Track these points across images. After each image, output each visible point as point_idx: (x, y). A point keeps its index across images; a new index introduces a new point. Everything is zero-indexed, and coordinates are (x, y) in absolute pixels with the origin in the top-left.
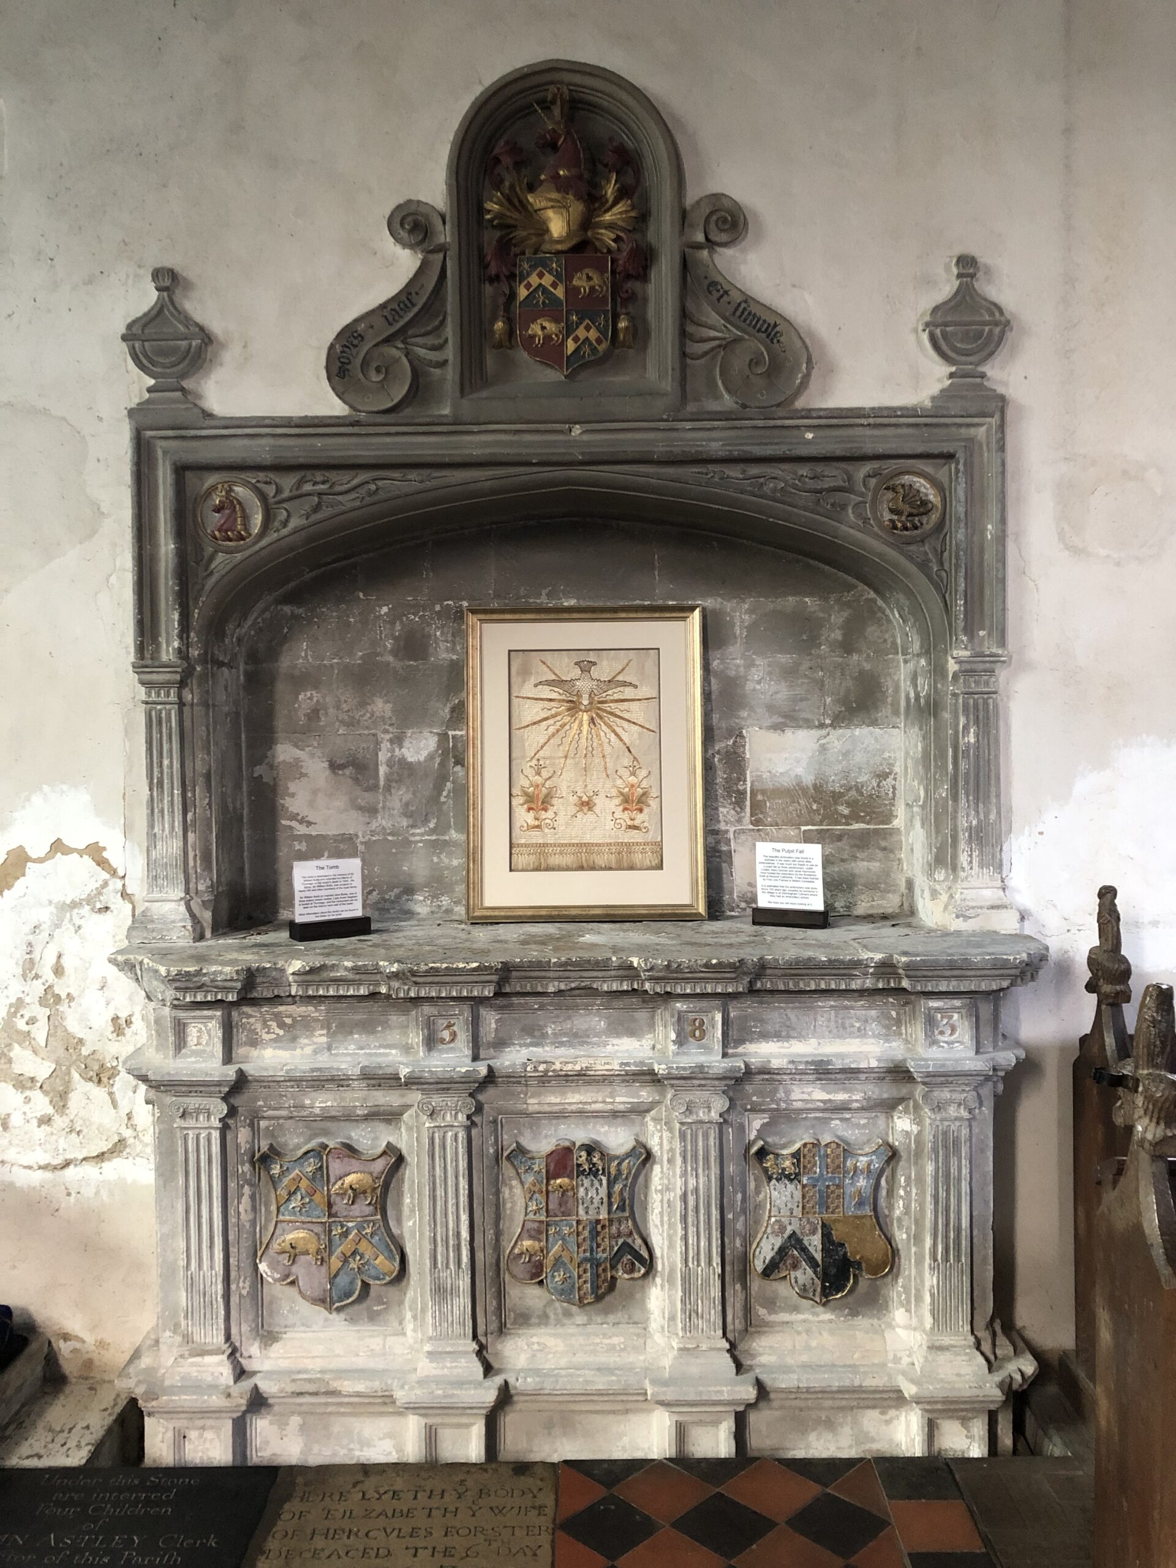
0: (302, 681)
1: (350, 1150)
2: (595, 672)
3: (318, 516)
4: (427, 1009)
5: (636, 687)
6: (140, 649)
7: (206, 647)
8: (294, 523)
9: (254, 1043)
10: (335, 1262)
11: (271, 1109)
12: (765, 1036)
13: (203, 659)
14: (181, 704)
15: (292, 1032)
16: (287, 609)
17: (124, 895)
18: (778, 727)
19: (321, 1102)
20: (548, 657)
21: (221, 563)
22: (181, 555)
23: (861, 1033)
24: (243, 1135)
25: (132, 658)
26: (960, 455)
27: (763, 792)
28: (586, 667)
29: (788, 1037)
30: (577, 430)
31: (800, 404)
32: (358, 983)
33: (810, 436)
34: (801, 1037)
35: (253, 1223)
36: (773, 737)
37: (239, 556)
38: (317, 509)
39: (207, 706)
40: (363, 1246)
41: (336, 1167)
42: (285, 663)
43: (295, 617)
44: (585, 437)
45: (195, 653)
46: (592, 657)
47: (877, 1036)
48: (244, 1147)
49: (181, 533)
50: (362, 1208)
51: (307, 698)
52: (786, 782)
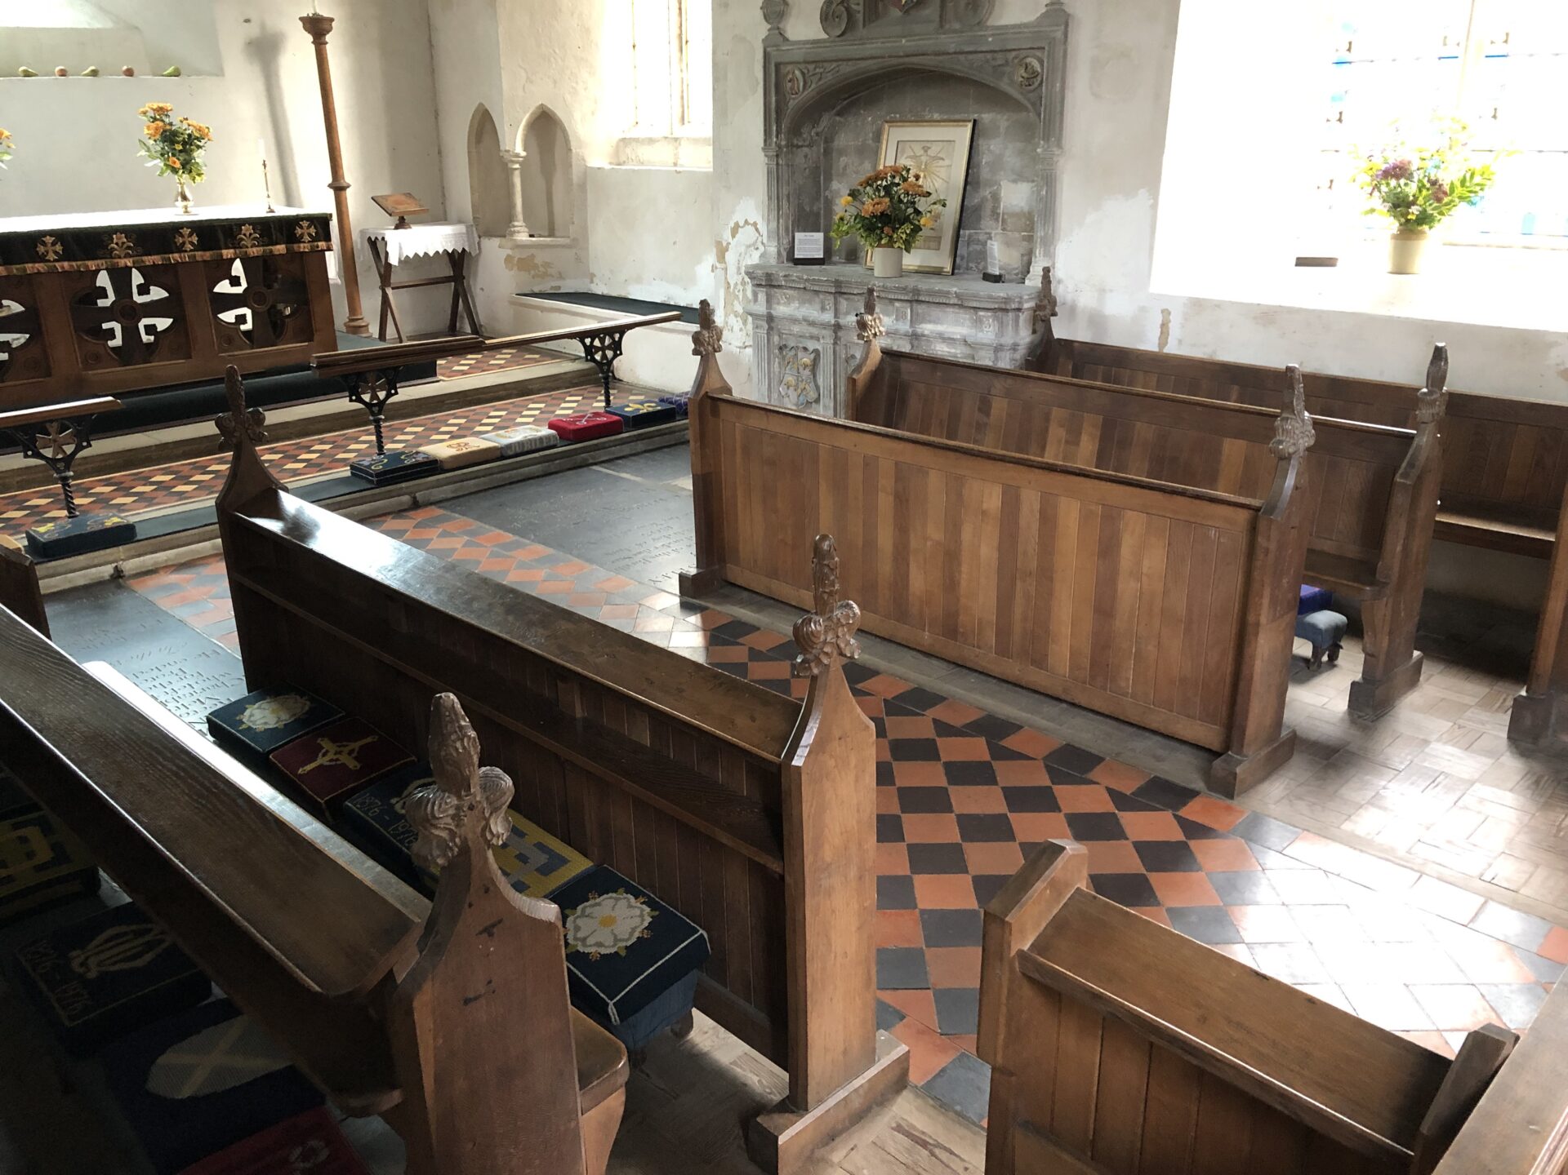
0: (842, 152)
1: (805, 349)
2: (929, 152)
3: (821, 83)
4: (821, 296)
5: (943, 159)
6: (765, 141)
7: (788, 140)
8: (813, 86)
9: (778, 303)
10: (799, 391)
11: (785, 327)
12: (930, 322)
13: (787, 146)
14: (777, 164)
15: (789, 300)
16: (838, 118)
17: (762, 243)
18: (1015, 181)
19: (796, 329)
20: (913, 145)
21: (792, 104)
22: (777, 101)
23: (963, 325)
24: (776, 338)
25: (762, 145)
26: (1046, 48)
27: (1007, 214)
28: (926, 149)
29: (937, 323)
30: (904, 41)
31: (990, 23)
32: (798, 282)
33: (990, 39)
34: (942, 324)
35: (780, 372)
36: (1012, 186)
37: (796, 101)
38: (820, 79)
39: (788, 166)
40: (807, 386)
41: (800, 354)
42: (836, 143)
43: (840, 122)
44: (908, 44)
45: (783, 143)
46: (929, 145)
47: (968, 327)
48: (776, 343)
49: (777, 93)
50: (807, 372)
51: (843, 160)
52: (1017, 210)
